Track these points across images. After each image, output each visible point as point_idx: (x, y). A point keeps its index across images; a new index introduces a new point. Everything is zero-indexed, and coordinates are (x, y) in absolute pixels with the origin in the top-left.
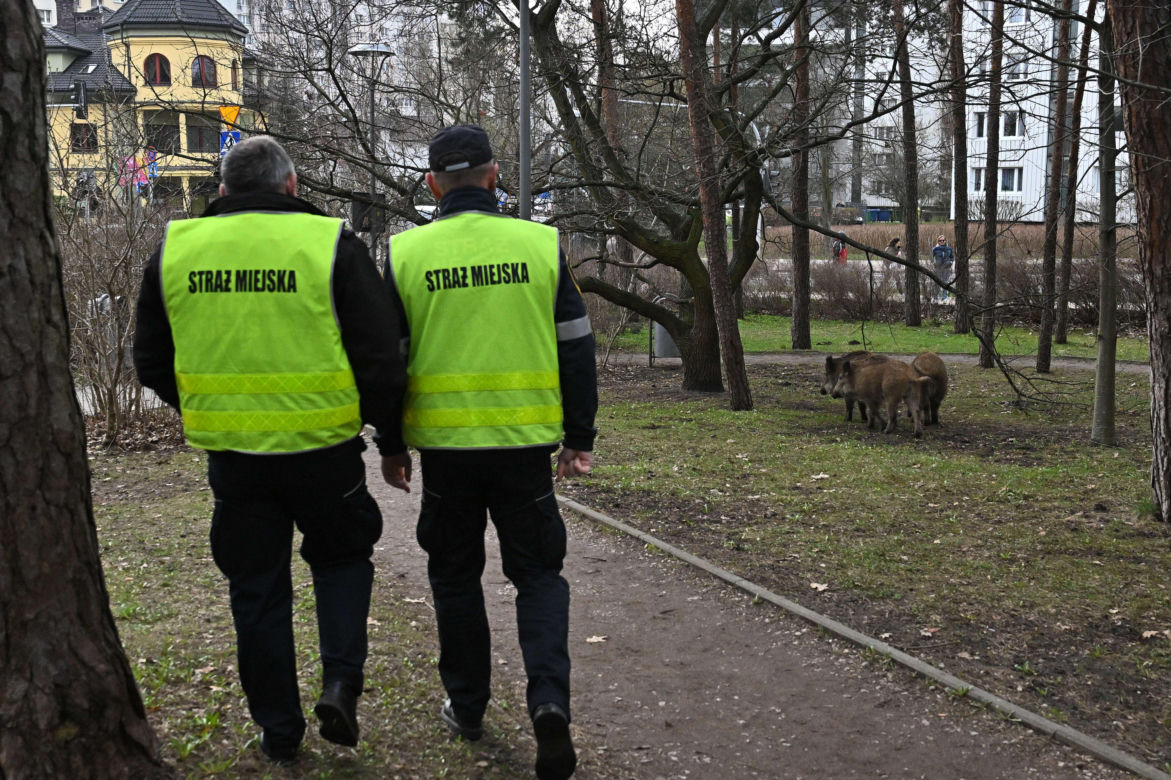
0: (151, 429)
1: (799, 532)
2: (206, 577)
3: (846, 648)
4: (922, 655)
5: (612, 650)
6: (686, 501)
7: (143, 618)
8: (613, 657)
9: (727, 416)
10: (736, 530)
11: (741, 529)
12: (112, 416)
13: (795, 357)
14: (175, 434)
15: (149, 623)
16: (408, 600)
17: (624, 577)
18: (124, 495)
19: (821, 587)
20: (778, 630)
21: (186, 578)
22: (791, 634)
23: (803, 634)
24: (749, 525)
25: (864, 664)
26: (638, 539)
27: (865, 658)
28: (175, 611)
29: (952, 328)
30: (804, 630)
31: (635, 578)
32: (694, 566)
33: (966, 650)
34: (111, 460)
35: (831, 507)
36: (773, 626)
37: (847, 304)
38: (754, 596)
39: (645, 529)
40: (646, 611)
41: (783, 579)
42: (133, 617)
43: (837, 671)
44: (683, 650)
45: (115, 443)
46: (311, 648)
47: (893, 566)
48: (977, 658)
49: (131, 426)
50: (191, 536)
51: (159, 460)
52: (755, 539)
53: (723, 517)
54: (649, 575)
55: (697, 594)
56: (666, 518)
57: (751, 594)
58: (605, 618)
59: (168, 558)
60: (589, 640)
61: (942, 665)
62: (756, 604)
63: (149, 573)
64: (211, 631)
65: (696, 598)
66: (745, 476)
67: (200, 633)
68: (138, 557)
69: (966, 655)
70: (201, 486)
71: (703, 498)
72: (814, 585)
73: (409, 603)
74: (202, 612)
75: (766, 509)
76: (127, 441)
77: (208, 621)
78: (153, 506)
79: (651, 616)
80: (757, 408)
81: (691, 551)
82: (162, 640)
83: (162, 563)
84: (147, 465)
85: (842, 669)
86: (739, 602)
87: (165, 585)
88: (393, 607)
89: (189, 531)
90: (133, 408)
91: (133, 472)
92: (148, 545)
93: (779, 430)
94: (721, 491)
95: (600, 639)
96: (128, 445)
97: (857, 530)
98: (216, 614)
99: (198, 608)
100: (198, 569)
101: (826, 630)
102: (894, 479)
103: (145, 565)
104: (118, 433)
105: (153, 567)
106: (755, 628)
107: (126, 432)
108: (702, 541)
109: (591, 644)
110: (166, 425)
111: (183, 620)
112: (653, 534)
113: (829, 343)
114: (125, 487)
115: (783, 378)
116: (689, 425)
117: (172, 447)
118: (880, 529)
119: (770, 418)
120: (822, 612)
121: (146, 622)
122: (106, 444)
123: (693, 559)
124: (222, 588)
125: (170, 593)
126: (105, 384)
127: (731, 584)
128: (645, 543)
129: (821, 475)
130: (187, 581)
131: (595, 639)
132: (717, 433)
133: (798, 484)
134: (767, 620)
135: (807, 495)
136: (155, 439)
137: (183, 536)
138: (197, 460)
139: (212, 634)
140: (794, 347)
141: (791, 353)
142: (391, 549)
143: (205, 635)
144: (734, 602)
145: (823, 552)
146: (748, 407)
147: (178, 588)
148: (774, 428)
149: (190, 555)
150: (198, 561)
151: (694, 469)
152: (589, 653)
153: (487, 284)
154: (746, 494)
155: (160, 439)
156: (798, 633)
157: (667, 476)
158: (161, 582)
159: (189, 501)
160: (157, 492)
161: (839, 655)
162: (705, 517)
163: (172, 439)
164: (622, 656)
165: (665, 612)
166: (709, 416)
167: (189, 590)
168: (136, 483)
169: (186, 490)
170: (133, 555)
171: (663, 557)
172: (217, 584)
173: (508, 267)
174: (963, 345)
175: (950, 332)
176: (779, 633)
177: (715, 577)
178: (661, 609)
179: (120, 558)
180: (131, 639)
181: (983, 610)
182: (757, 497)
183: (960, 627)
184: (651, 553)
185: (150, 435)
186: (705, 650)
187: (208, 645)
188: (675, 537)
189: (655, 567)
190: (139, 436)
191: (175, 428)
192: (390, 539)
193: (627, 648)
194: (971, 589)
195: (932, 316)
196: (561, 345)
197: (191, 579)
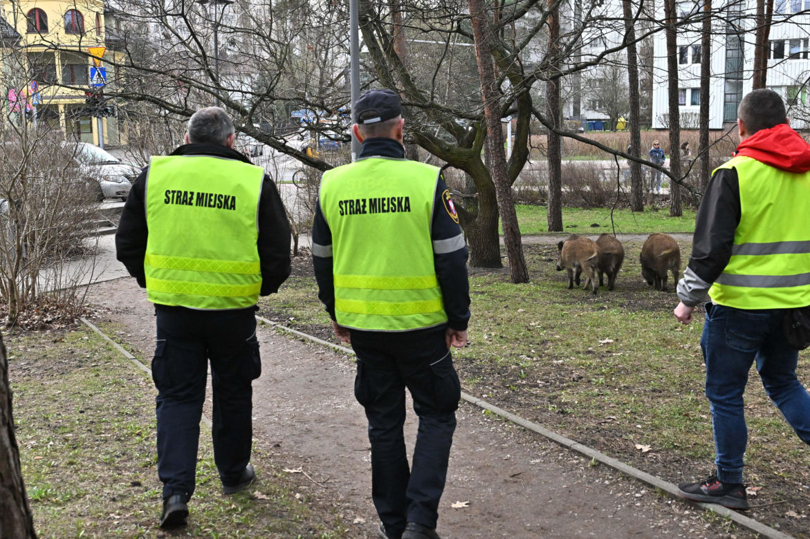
0: (46, 310)
1: (607, 394)
2: (107, 453)
3: (686, 509)
4: (755, 514)
5: (476, 516)
6: (505, 367)
7: (54, 500)
8: (479, 523)
9: (512, 289)
10: (554, 394)
11: (558, 393)
12: (14, 302)
13: (552, 237)
14: (65, 314)
15: (60, 505)
16: (287, 470)
17: (470, 442)
18: (27, 371)
19: (646, 448)
20: (619, 492)
21: (88, 455)
22: (631, 495)
23: (643, 495)
24: (563, 389)
25: (707, 525)
26: (475, 405)
27: (707, 520)
28: (82, 491)
29: (668, 212)
30: (643, 492)
31: (479, 442)
32: (530, 430)
33: (791, 509)
34: (14, 340)
35: (624, 369)
36: (614, 487)
37: (584, 195)
38: (590, 458)
39: (478, 394)
40: (497, 474)
41: (610, 440)
42: (45, 499)
43: (684, 533)
44: (540, 514)
45: (16, 324)
46: (211, 526)
47: (699, 425)
48: (804, 516)
49: (29, 308)
50: (90, 412)
51: (54, 339)
52: (574, 402)
53: (539, 382)
54: (491, 439)
55: (538, 457)
56: (492, 384)
57: (589, 458)
58: (462, 483)
59: (71, 435)
60: (453, 506)
61: (777, 525)
62: (594, 466)
63: (56, 451)
64: (117, 512)
65: (538, 461)
66: (544, 342)
67: (108, 514)
68: (45, 435)
69: (792, 513)
70: (92, 362)
71: (517, 364)
72: (639, 447)
73: (289, 473)
74: (107, 490)
75: (572, 373)
76: (26, 322)
77: (114, 500)
78: (52, 382)
79: (502, 481)
80: (533, 281)
81: (524, 416)
82: (74, 524)
83: (66, 440)
84: (44, 343)
85: (688, 530)
86: (577, 464)
87: (71, 463)
88: (276, 479)
89: (87, 407)
90: (30, 292)
91: (34, 350)
92: (53, 423)
93: (555, 299)
94: (528, 356)
95: (463, 504)
96: (27, 325)
97: (654, 391)
98: (120, 492)
99: (103, 487)
100: (98, 446)
101: (663, 492)
102: (666, 342)
103: (51, 443)
104: (19, 315)
105: (59, 445)
106: (598, 491)
107: (25, 314)
108: (529, 405)
109: (457, 509)
110: (58, 307)
111: (91, 500)
112: (487, 400)
113: (575, 226)
114: (28, 364)
115: (545, 255)
116: (483, 297)
117: (64, 326)
118: (673, 389)
119: (545, 289)
120: (654, 473)
121: (58, 504)
122: (9, 326)
123: (528, 424)
124: (122, 465)
125: (76, 471)
126: (7, 274)
127: (567, 447)
128: (482, 409)
129: (607, 340)
130: (91, 458)
131: (459, 505)
132: (508, 303)
133: (590, 349)
134: (607, 482)
135: (601, 359)
136: (49, 319)
137: (81, 412)
138: (87, 338)
139: (119, 514)
140: (549, 230)
141: (548, 235)
142: (263, 419)
143: (112, 515)
144: (573, 465)
145: (635, 413)
146: (526, 280)
147: (82, 466)
148: (551, 298)
149: (90, 431)
150: (97, 437)
151: (501, 337)
152: (457, 519)
153: (380, 212)
154: (551, 359)
155: (54, 320)
156: (638, 495)
157: (480, 344)
158: (67, 460)
159: (83, 376)
160: (55, 368)
161: (682, 517)
162: (524, 382)
163: (63, 319)
164: (487, 521)
165: (514, 476)
166: (496, 288)
167: (93, 467)
168: (36, 361)
169: (80, 366)
170: (39, 432)
171: (500, 422)
172: (117, 460)
173: (395, 201)
174: (680, 226)
175: (667, 216)
176: (620, 494)
177: (551, 440)
178: (510, 473)
179: (28, 436)
180: (45, 523)
181: (792, 468)
182: (561, 361)
183: (779, 485)
184: (489, 418)
185: (45, 316)
186: (559, 514)
187: (116, 528)
188: (505, 401)
189: (495, 431)
190: (36, 317)
191: (66, 309)
192: (260, 409)
193: (489, 513)
194: (772, 447)
195: (651, 203)
196: (436, 256)
197: (93, 456)
